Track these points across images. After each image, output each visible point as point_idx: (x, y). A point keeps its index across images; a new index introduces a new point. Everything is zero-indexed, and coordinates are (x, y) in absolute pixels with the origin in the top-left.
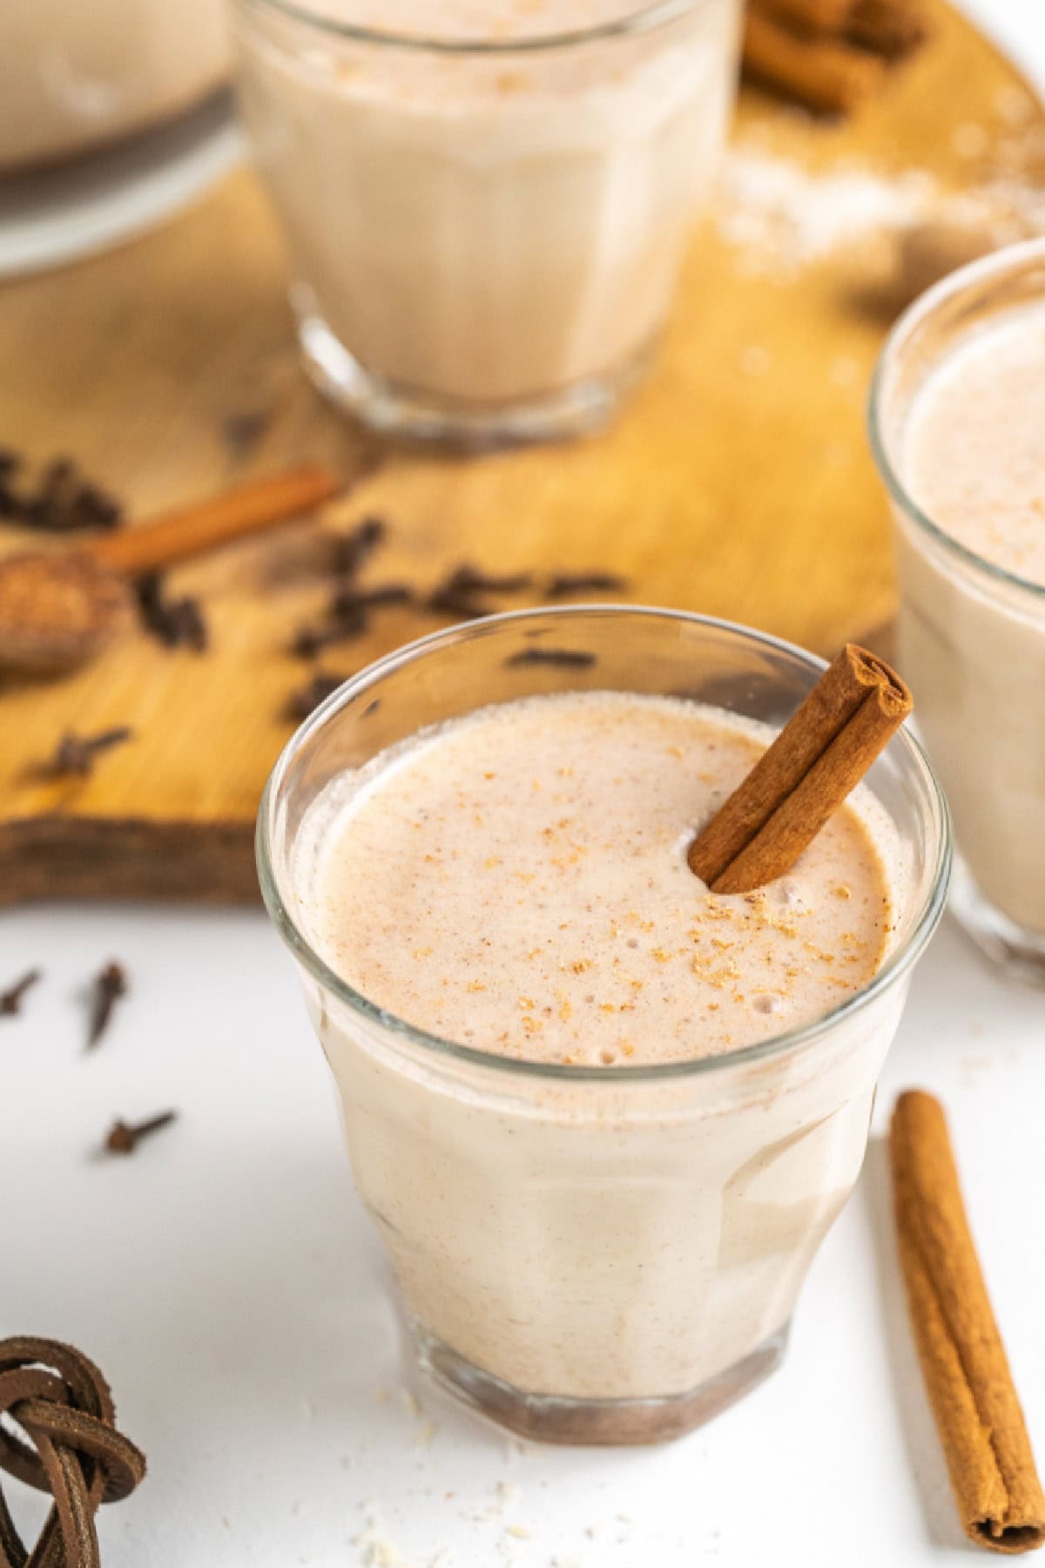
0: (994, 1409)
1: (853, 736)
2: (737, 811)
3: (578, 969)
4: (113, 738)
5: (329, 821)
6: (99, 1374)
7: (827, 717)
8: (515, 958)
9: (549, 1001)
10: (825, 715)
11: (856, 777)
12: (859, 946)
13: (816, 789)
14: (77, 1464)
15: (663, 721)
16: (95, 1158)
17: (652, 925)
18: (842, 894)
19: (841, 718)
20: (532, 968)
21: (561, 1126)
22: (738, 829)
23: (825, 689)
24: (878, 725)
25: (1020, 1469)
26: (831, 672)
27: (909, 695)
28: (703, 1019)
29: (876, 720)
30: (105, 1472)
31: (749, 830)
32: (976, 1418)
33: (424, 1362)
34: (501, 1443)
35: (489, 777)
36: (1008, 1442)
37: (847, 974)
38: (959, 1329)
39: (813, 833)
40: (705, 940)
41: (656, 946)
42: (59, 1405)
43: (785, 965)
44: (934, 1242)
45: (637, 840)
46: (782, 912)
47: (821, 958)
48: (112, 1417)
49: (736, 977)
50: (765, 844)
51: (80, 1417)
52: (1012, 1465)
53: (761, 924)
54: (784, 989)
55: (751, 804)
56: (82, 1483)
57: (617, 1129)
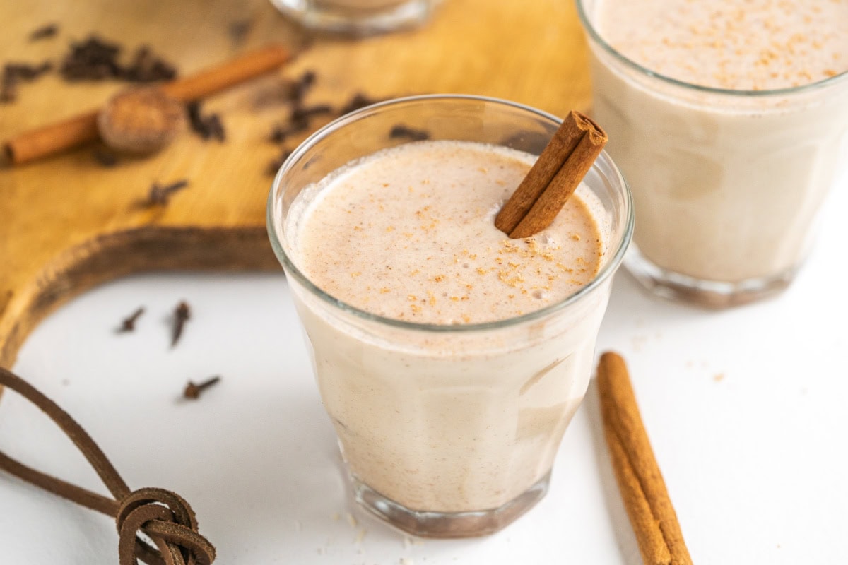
0: (660, 511)
1: (577, 157)
2: (518, 200)
3: (438, 280)
4: (179, 186)
5: (303, 211)
6: (189, 506)
7: (563, 148)
8: (405, 275)
9: (424, 296)
10: (562, 146)
11: (580, 179)
12: (586, 264)
13: (559, 185)
14: (179, 552)
15: (475, 155)
16: (178, 401)
17: (475, 256)
18: (575, 238)
19: (570, 148)
20: (414, 280)
21: (434, 359)
22: (519, 210)
23: (562, 133)
24: (590, 150)
25: (676, 541)
26: (564, 125)
27: (606, 135)
28: (506, 303)
29: (589, 147)
30: (194, 557)
31: (524, 210)
32: (651, 516)
33: (359, 499)
34: (401, 538)
35: (386, 186)
36: (669, 528)
37: (581, 278)
38: (640, 471)
39: (558, 209)
40: (505, 263)
41: (478, 267)
42: (169, 522)
43: (547, 274)
44: (624, 428)
45: (465, 216)
46: (544, 248)
47: (566, 270)
48: (197, 529)
49: (522, 281)
50: (533, 216)
51: (180, 527)
52: (672, 539)
53: (534, 255)
54: (547, 287)
55: (525, 196)
56: (183, 562)
57: (463, 359)
